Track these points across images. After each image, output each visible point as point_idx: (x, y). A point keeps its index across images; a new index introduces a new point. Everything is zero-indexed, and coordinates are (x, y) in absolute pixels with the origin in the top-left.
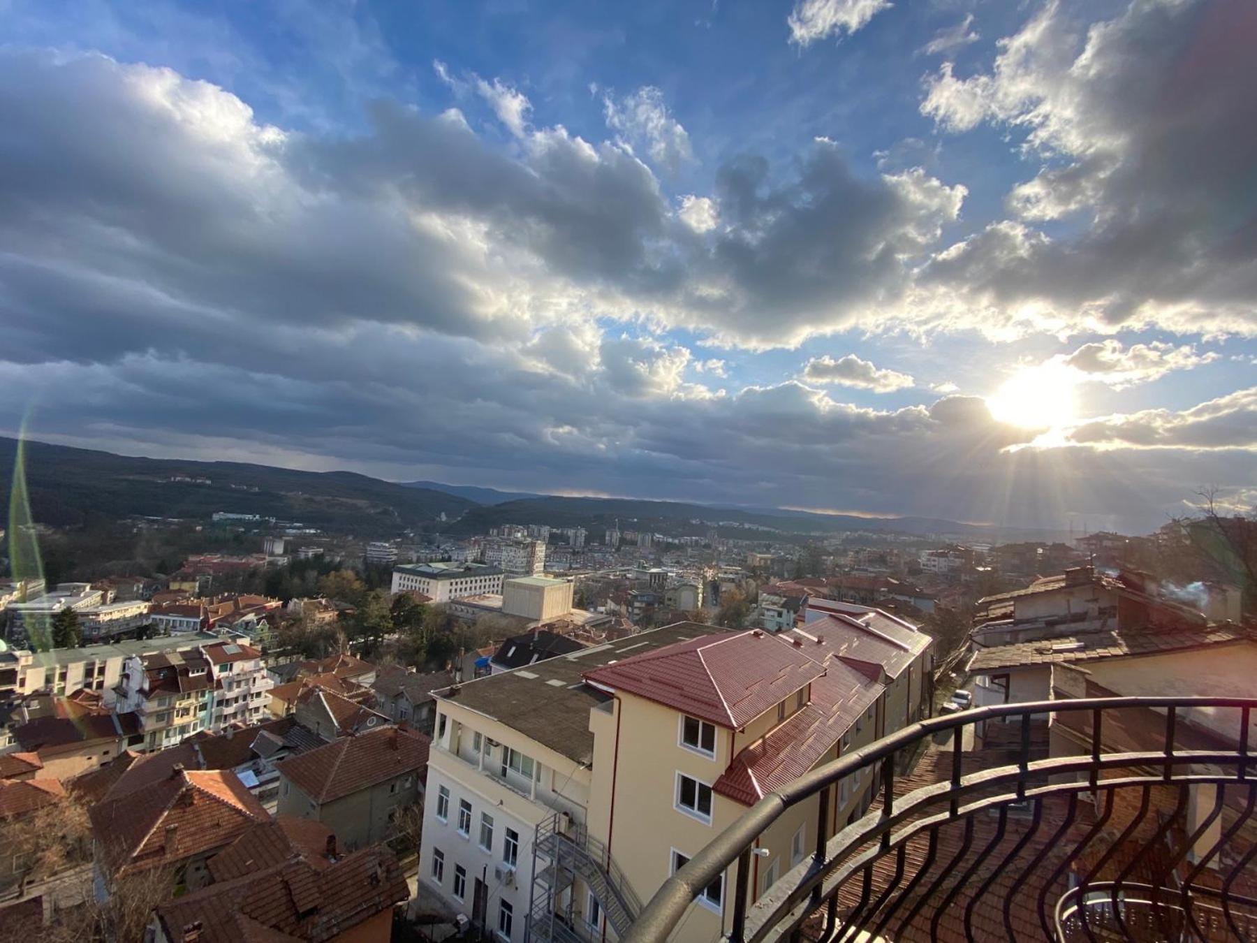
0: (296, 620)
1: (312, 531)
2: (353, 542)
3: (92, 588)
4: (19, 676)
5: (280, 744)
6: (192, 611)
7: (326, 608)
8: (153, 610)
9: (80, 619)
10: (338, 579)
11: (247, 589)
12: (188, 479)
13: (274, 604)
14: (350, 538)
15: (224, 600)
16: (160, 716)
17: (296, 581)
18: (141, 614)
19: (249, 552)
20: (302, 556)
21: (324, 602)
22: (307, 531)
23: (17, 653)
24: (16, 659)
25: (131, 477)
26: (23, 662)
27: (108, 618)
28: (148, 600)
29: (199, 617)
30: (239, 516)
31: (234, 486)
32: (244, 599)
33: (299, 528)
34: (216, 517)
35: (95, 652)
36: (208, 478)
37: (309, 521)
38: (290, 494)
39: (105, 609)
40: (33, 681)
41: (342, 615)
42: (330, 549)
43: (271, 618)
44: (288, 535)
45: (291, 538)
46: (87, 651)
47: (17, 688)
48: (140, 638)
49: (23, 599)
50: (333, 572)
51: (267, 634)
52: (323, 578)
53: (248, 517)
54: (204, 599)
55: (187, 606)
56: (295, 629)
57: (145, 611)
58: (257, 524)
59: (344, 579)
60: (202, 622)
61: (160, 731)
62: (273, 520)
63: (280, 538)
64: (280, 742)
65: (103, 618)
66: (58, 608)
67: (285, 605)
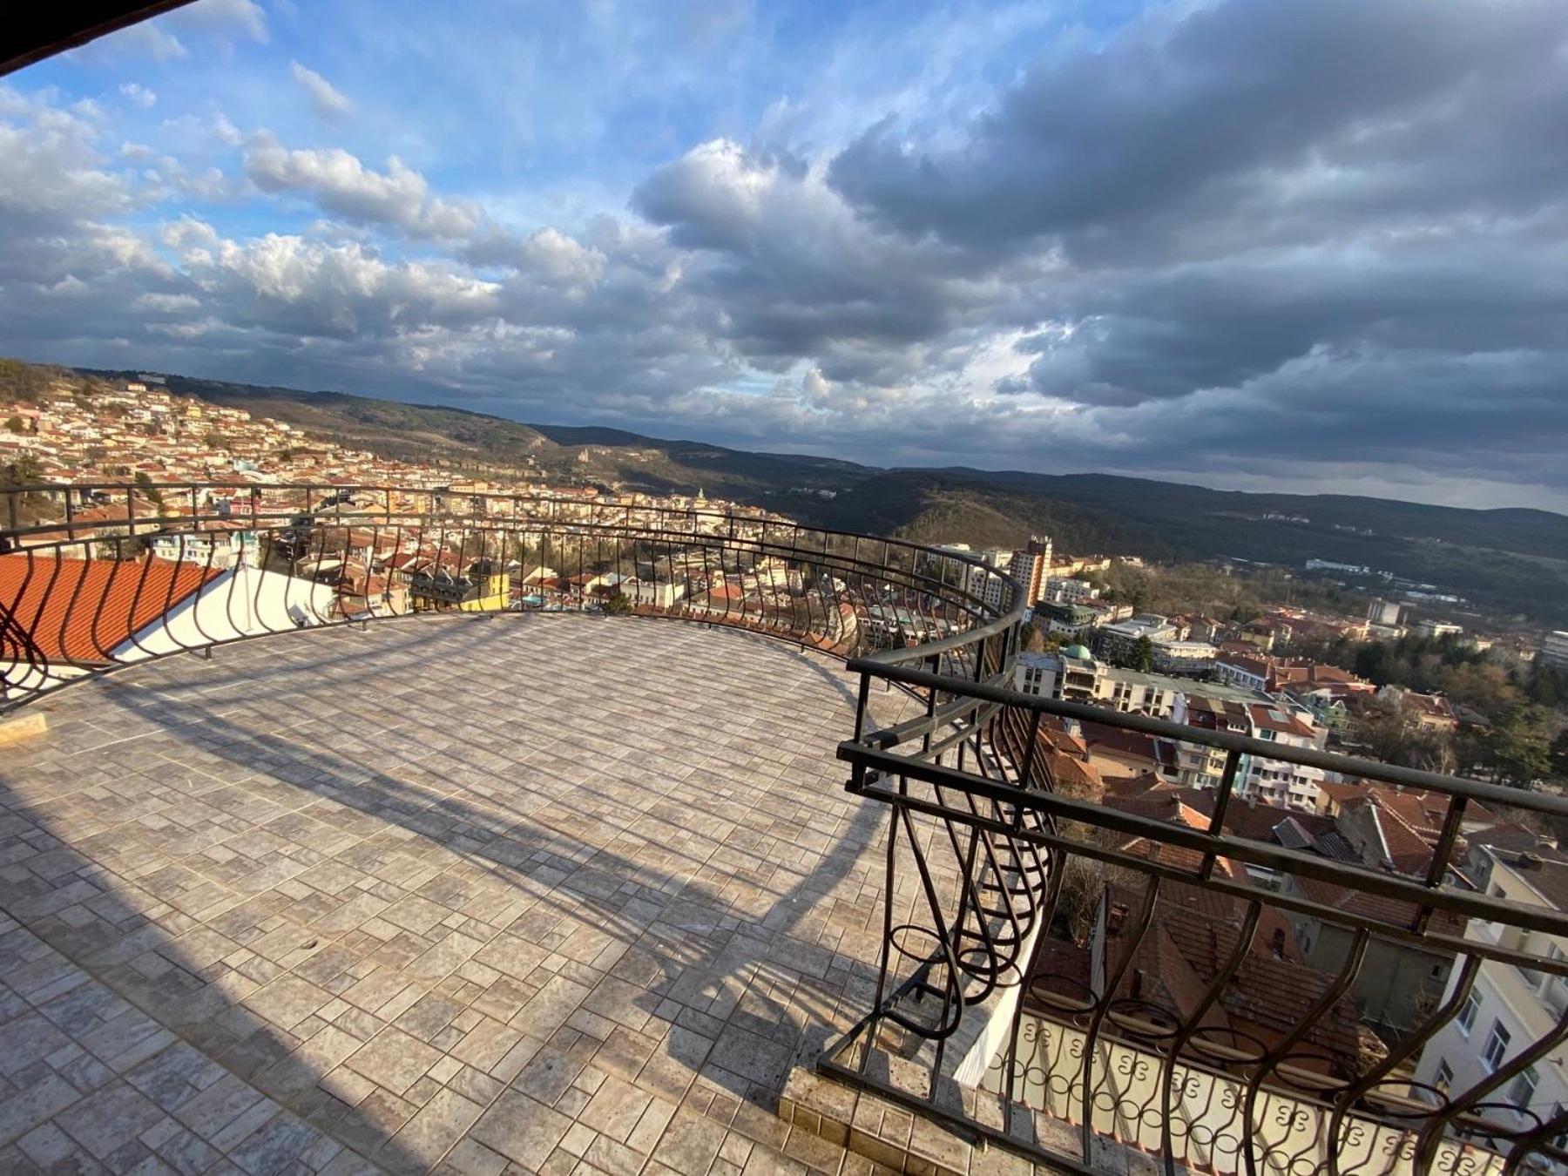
0: (1386, 712)
1: (1451, 599)
2: (1524, 626)
3: (1168, 622)
4: (1096, 683)
5: (1308, 842)
6: (1258, 668)
7: (1439, 712)
8: (1221, 657)
9: (1153, 649)
10: (1475, 676)
11: (1331, 658)
12: (1282, 517)
13: (1362, 685)
14: (1520, 618)
15: (1297, 664)
16: (1195, 758)
17: (1403, 663)
18: (1208, 658)
19: (1344, 613)
20: (1424, 632)
21: (1437, 701)
22: (1443, 598)
23: (1097, 663)
24: (1094, 668)
25: (1223, 514)
26: (1100, 672)
27: (1177, 654)
28: (1217, 646)
29: (1264, 676)
30: (1340, 567)
31: (1338, 527)
32: (1321, 670)
33: (1429, 592)
34: (1310, 565)
35: (1159, 682)
36: (1307, 516)
37: (1446, 582)
38: (1422, 541)
39: (1175, 645)
40: (1105, 690)
41: (1464, 727)
42: (1473, 630)
43: (1352, 701)
44: (1409, 600)
45: (1414, 605)
46: (1149, 677)
47: (1093, 691)
48: (1196, 680)
49: (1114, 622)
50: (1465, 664)
51: (1342, 720)
52: (1449, 668)
53: (1351, 568)
54: (1274, 658)
55: (1254, 661)
56: (1380, 724)
57: (1212, 656)
58: (1364, 579)
59: (1485, 677)
60: (1267, 682)
61: (1194, 772)
62: (1389, 576)
63: (1396, 601)
64: (1308, 839)
65: (1174, 653)
66: (1137, 634)
67: (1376, 691)
